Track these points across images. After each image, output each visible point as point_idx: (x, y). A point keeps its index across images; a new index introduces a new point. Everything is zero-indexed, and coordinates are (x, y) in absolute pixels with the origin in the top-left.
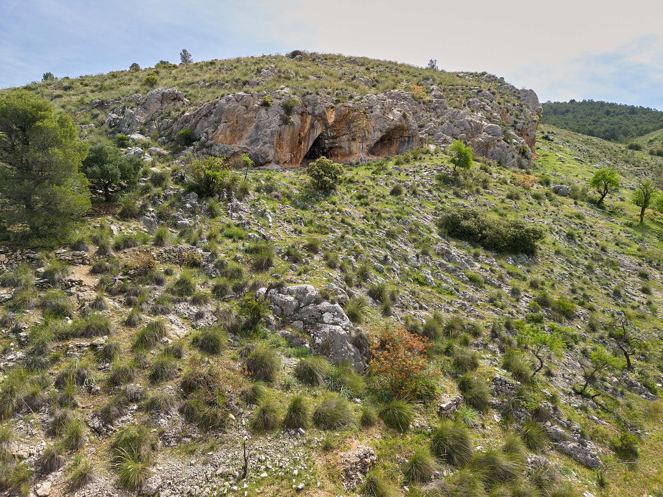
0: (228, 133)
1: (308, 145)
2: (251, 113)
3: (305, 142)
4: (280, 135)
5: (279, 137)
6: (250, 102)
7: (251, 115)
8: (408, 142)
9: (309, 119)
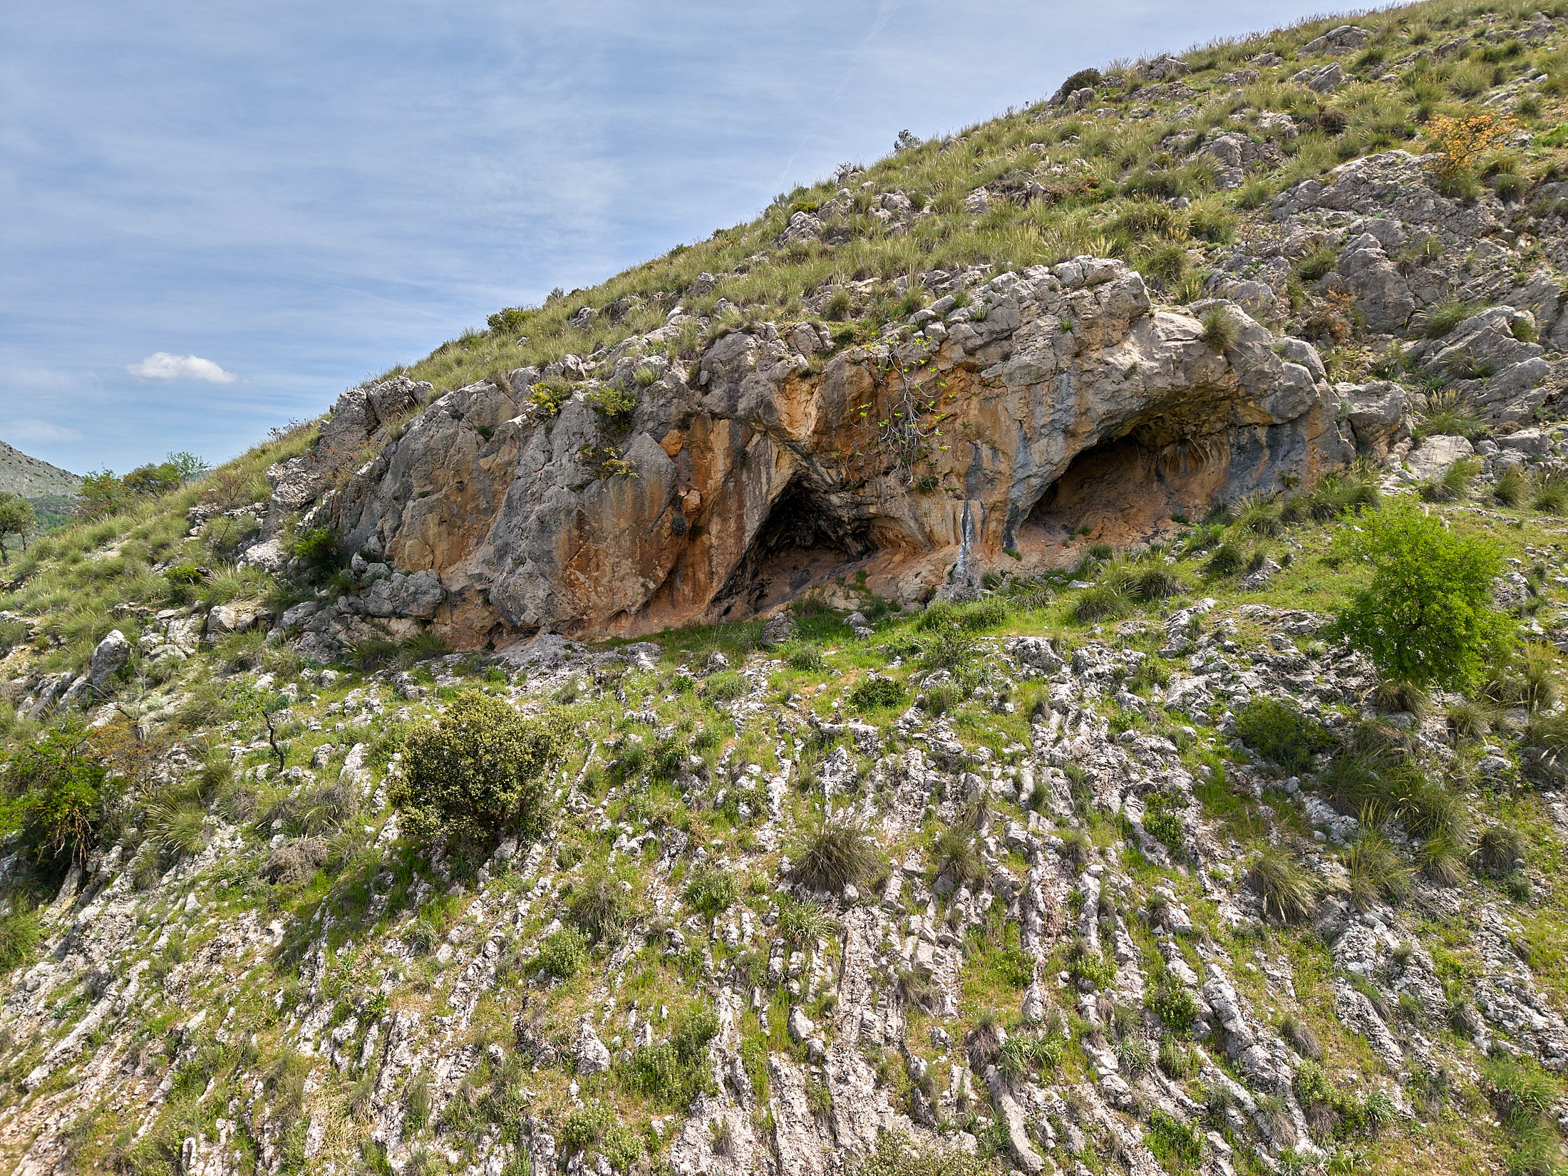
0: (433, 530)
1: (741, 529)
2: (505, 448)
3: (725, 520)
4: (581, 521)
5: (580, 528)
6: (495, 410)
7: (504, 456)
8: (1273, 445)
9: (720, 437)
